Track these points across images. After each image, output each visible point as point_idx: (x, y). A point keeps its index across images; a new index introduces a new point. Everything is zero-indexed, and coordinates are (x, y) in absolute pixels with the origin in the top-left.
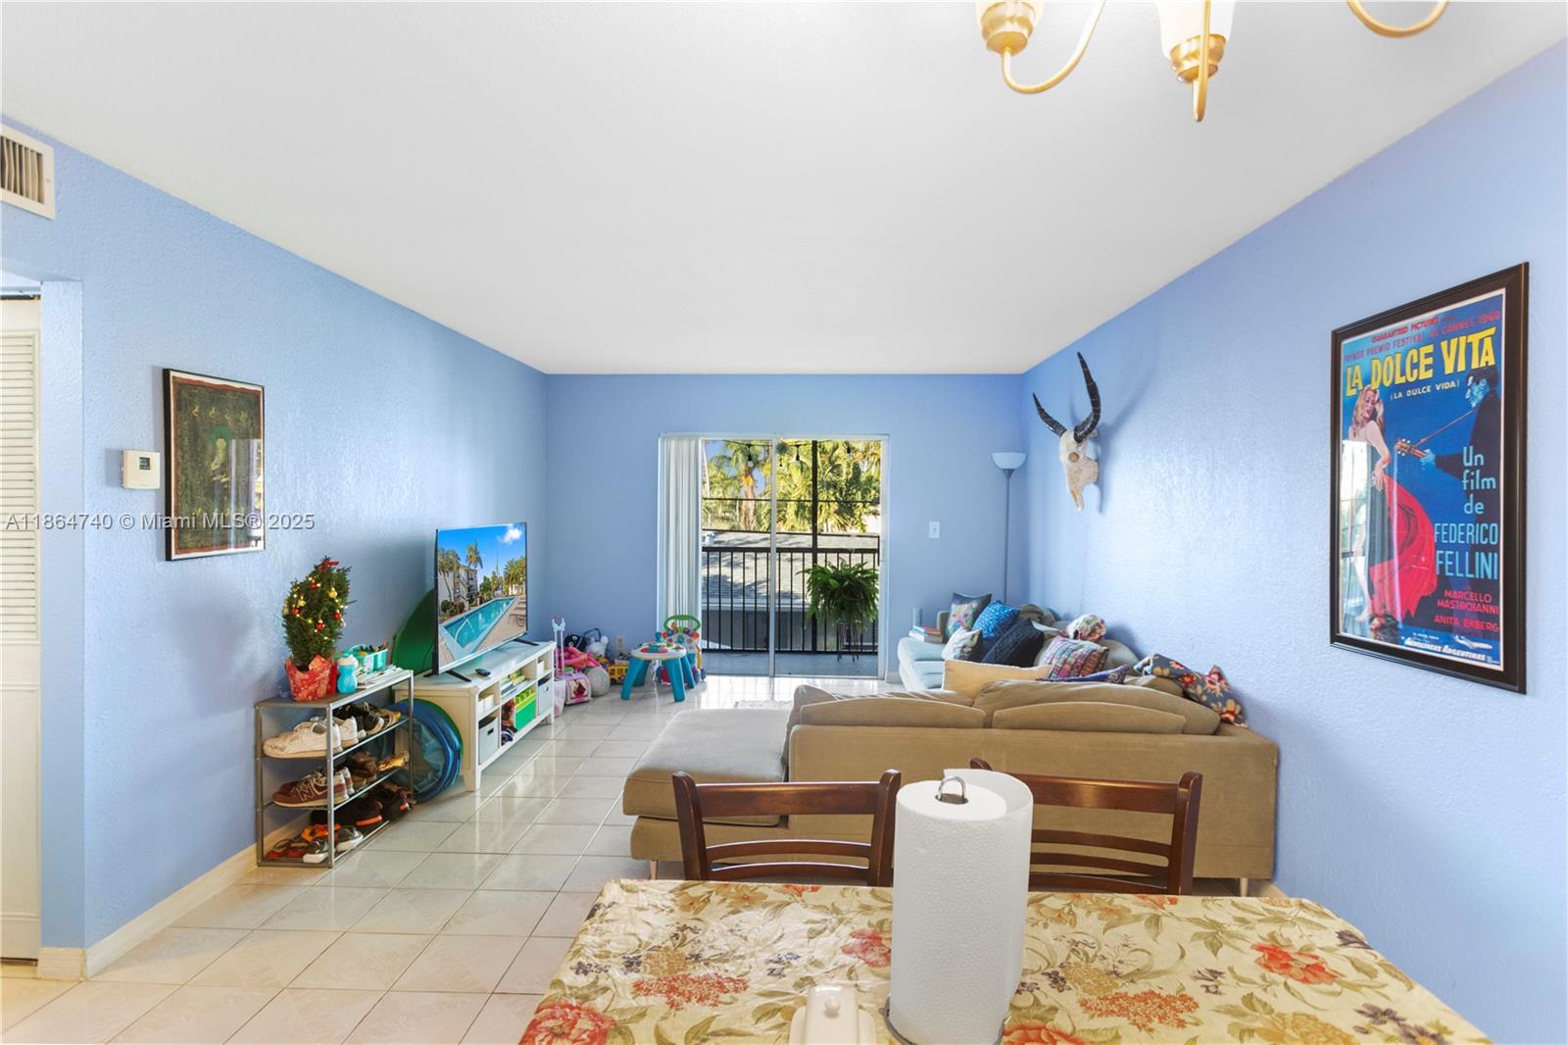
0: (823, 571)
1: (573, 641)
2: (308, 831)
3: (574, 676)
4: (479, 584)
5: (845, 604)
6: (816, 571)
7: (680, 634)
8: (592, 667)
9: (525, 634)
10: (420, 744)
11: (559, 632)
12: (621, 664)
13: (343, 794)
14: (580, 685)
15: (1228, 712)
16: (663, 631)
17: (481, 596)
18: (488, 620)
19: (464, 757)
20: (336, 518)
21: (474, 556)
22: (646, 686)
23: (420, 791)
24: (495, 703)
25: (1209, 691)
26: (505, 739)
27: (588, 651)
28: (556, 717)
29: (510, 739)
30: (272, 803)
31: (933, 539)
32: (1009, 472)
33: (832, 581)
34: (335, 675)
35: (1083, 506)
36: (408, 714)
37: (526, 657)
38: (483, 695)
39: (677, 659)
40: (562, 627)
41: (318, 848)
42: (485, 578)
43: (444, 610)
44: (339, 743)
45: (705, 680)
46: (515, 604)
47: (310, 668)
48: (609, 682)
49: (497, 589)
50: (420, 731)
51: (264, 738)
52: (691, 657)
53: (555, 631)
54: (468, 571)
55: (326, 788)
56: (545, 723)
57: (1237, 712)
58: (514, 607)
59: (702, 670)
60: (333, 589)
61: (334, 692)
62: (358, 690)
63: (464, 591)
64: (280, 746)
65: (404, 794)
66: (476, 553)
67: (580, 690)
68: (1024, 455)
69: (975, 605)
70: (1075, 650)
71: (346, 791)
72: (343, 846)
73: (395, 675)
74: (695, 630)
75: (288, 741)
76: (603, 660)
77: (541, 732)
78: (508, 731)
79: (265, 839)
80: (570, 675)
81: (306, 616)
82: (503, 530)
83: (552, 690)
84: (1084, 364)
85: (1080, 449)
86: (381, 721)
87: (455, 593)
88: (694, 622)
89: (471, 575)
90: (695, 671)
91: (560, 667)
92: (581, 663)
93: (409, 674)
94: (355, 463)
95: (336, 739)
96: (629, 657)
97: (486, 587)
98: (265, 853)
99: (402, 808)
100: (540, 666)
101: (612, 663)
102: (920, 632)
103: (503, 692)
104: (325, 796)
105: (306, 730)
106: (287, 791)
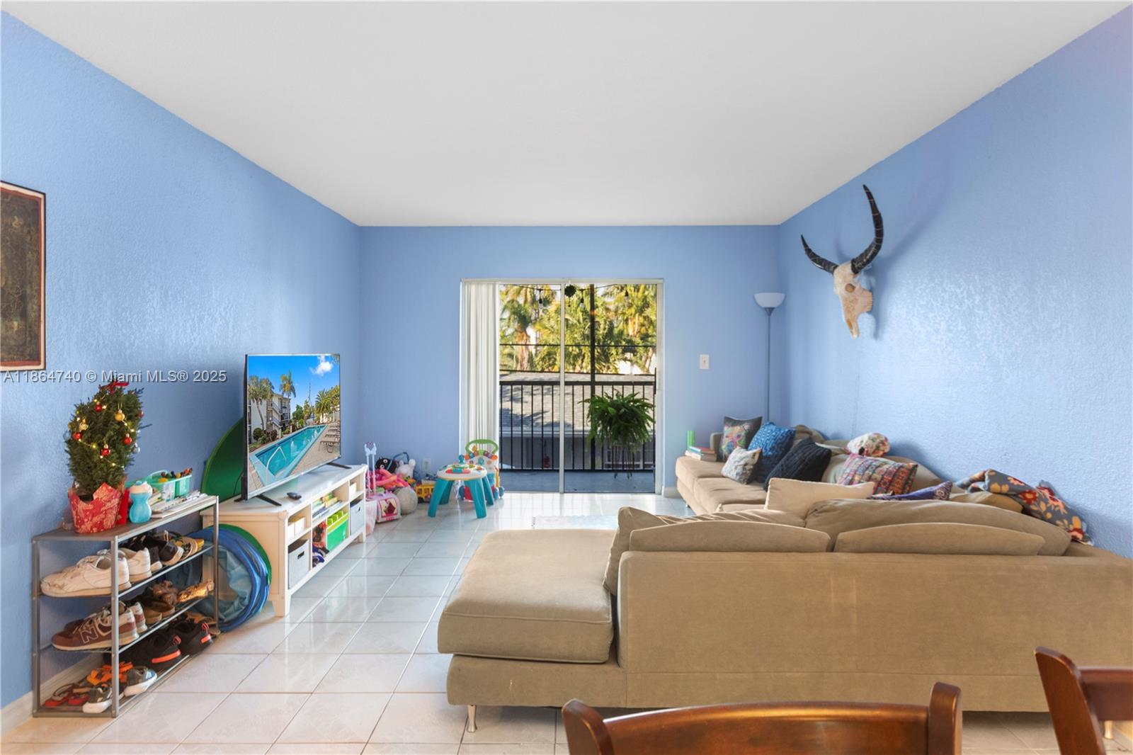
0: (601, 400)
1: (384, 464)
2: (94, 674)
3: (385, 496)
4: (292, 412)
5: (622, 428)
6: (593, 400)
7: (480, 456)
8: (401, 487)
9: (339, 458)
10: (226, 571)
11: (371, 456)
12: (427, 484)
13: (132, 634)
14: (391, 505)
15: (1075, 530)
16: (465, 453)
17: (293, 424)
18: (299, 447)
19: (273, 584)
20: (137, 341)
21: (288, 385)
22: (450, 503)
23: (226, 620)
24: (306, 526)
25: (1053, 508)
26: (316, 561)
27: (398, 473)
28: (367, 536)
29: (322, 560)
30: (51, 646)
31: (704, 370)
32: (770, 311)
33: (610, 409)
34: (126, 504)
35: (858, 333)
36: (212, 541)
37: (340, 479)
38: (292, 519)
39: (479, 479)
40: (374, 452)
41: (101, 695)
42: (298, 407)
43: (256, 438)
44: (127, 578)
45: (503, 497)
46: (325, 431)
47: (95, 497)
48: (417, 501)
49: (309, 417)
50: (226, 558)
51: (41, 576)
52: (490, 477)
53: (367, 455)
54: (281, 399)
55: (109, 628)
56: (357, 542)
57: (1084, 530)
58: (324, 434)
59: (500, 489)
60: (120, 411)
61: (124, 520)
62: (152, 519)
63: (276, 418)
64: (60, 583)
65: (206, 625)
66: (290, 382)
67: (390, 509)
68: (783, 295)
69: (747, 427)
70: (879, 466)
71: (136, 629)
72: (131, 690)
73: (199, 501)
74: (493, 453)
75: (68, 578)
76: (411, 481)
77: (353, 550)
78: (320, 551)
79: (41, 686)
80: (382, 495)
81: (90, 441)
82: (314, 362)
83: (364, 511)
84: (870, 195)
85: (856, 280)
86: (180, 551)
87: (268, 421)
88: (492, 445)
89: (284, 404)
90: (494, 490)
91: (372, 488)
92: (391, 484)
93: (214, 500)
94: (162, 287)
95: (122, 574)
96: (435, 478)
97: (299, 415)
98: (42, 702)
99: (203, 641)
100: (352, 489)
101: (419, 483)
102: (696, 452)
103: (314, 516)
104: (109, 637)
105: (89, 566)
106: (68, 634)
